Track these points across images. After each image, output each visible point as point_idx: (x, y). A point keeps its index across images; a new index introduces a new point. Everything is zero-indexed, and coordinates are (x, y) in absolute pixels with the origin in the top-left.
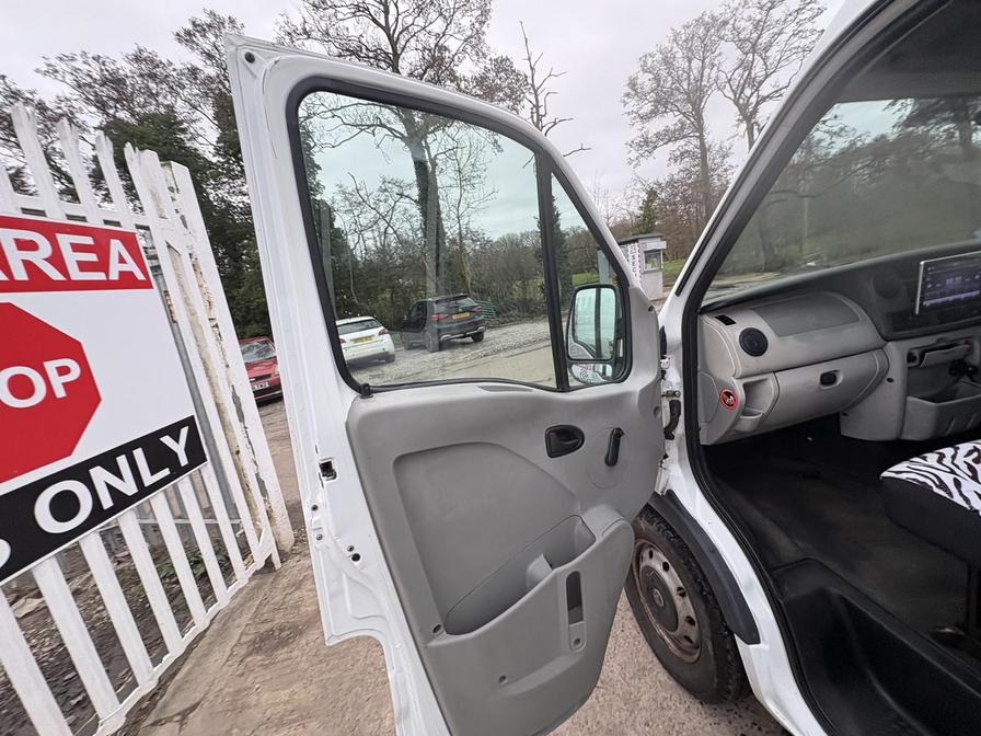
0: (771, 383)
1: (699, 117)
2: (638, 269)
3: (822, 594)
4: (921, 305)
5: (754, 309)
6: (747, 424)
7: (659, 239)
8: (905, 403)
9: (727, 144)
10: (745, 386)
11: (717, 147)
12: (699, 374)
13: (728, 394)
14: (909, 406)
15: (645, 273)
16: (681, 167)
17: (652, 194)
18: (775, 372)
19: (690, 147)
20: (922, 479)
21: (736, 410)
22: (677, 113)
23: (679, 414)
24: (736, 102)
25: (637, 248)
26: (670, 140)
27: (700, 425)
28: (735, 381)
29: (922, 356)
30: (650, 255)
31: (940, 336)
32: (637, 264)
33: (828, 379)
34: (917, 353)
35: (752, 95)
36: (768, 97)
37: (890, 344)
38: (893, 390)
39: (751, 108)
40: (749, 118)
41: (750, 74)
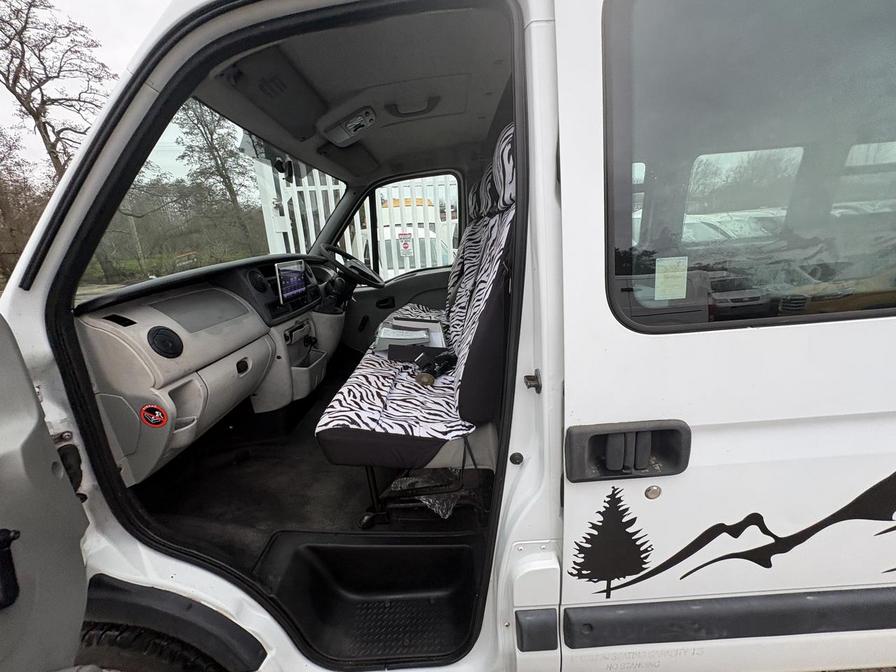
0: (197, 383)
3: (297, 556)
4: (283, 297)
5: (151, 306)
6: (184, 436)
8: (291, 371)
10: (172, 394)
12: (97, 397)
13: (152, 411)
14: (293, 373)
18: (197, 371)
20: (341, 422)
21: (168, 426)
23: (80, 461)
27: (118, 463)
28: (157, 392)
29: (291, 335)
31: (296, 319)
33: (242, 366)
34: (288, 333)
35: (32, 90)
36: (56, 100)
37: (272, 329)
38: (282, 365)
39: (36, 104)
40: (37, 114)
41: (22, 64)
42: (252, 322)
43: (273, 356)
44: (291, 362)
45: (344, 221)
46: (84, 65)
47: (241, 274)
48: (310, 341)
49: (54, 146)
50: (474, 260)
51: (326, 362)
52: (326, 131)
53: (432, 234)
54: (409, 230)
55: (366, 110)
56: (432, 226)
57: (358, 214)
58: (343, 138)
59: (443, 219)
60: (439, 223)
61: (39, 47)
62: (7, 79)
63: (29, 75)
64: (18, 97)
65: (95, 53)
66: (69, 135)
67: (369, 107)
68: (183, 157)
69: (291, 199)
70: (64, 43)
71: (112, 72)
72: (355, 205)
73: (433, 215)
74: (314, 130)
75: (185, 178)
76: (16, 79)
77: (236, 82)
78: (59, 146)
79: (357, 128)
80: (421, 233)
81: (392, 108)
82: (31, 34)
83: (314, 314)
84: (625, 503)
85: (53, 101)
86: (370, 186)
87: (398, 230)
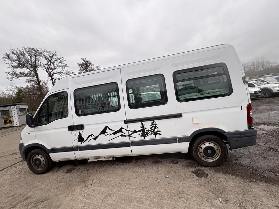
1: (36, 72)
7: (25, 105)
9: (46, 81)
11: (43, 81)
15: (20, 115)
16: (31, 84)
17: (20, 90)
19: (34, 80)
22: (28, 69)
24: (47, 72)
25: (16, 108)
26: (26, 76)
30: (21, 110)
32: (16, 113)
35: (51, 71)
36: (56, 73)
39: (52, 74)
40: (51, 77)
41: (50, 67)
46: (62, 65)
49: (54, 83)
61: (54, 63)
63: (51, 69)
64: (48, 74)
65: (64, 62)
66: (57, 80)
70: (59, 61)
71: (68, 66)
76: (48, 70)
82: (53, 60)
84: (80, 133)
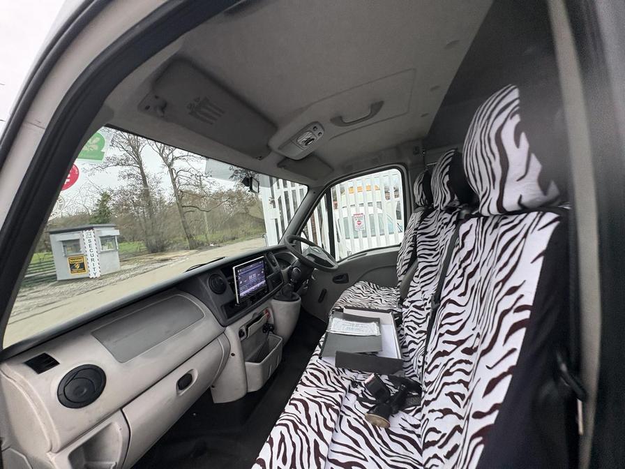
0: (116, 424)
1: (138, 156)
2: (95, 250)
4: (239, 296)
5: (92, 334)
7: (113, 228)
8: (245, 367)
9: (158, 176)
11: (153, 176)
14: (247, 368)
15: (102, 253)
16: (129, 182)
17: (106, 197)
18: (121, 409)
19: (135, 173)
22: (121, 149)
24: (161, 155)
25: (93, 234)
26: (118, 164)
28: (52, 458)
29: (247, 330)
30: (105, 240)
31: (253, 312)
32: (94, 247)
33: (185, 382)
34: (243, 329)
37: (228, 328)
38: (236, 361)
39: (169, 161)
40: (169, 165)
42: (206, 326)
43: (228, 354)
44: (245, 358)
45: (307, 214)
47: (201, 280)
48: (269, 328)
49: (175, 179)
50: (430, 259)
51: (281, 349)
52: (279, 148)
53: (379, 211)
54: (362, 210)
55: (314, 125)
56: (379, 203)
57: (316, 209)
58: (297, 152)
59: (388, 198)
60: (385, 201)
62: (160, 151)
66: (182, 173)
67: (316, 122)
68: (232, 177)
69: (280, 197)
72: (314, 203)
73: (380, 196)
74: (269, 149)
75: (232, 188)
77: (164, 112)
78: (177, 180)
79: (307, 142)
80: (371, 210)
81: (338, 120)
83: (274, 302)
85: (177, 158)
86: (326, 186)
87: (353, 211)
